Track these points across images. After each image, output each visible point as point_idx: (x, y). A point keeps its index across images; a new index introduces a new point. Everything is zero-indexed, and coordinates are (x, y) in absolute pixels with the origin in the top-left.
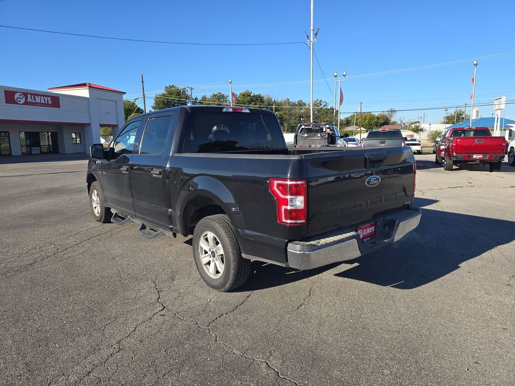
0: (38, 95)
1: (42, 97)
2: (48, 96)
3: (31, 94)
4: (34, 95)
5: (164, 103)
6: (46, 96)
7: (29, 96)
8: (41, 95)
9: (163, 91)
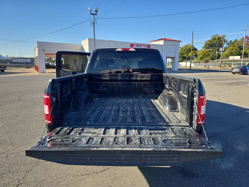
0: (142, 45)
1: (144, 46)
2: (146, 45)
3: (140, 45)
4: (141, 45)
5: (209, 45)
6: (145, 45)
7: (139, 45)
8: (143, 45)
9: (210, 38)
